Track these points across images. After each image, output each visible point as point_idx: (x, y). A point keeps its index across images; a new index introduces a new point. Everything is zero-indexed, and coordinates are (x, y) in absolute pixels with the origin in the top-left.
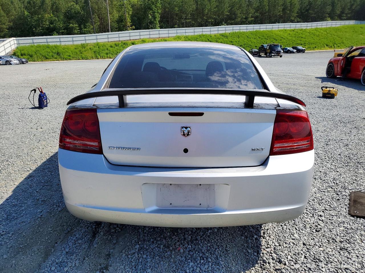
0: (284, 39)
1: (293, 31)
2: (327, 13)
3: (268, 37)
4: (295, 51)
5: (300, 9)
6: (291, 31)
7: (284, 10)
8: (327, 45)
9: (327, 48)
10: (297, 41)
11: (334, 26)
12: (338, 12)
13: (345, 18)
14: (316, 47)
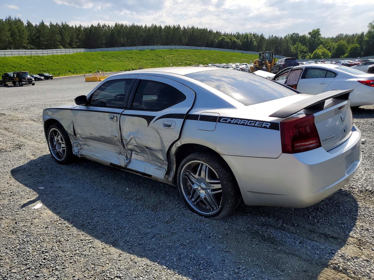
0: (24, 66)
1: (30, 58)
2: (58, 42)
3: (3, 64)
4: (42, 78)
5: (30, 36)
6: (27, 58)
7: (12, 35)
8: (69, 71)
9: (70, 74)
10: (39, 68)
11: (68, 53)
12: (68, 41)
13: (76, 46)
14: (60, 74)
